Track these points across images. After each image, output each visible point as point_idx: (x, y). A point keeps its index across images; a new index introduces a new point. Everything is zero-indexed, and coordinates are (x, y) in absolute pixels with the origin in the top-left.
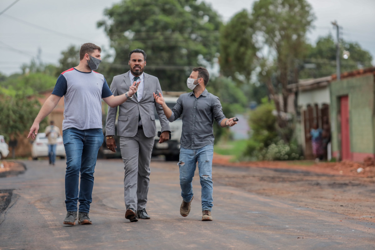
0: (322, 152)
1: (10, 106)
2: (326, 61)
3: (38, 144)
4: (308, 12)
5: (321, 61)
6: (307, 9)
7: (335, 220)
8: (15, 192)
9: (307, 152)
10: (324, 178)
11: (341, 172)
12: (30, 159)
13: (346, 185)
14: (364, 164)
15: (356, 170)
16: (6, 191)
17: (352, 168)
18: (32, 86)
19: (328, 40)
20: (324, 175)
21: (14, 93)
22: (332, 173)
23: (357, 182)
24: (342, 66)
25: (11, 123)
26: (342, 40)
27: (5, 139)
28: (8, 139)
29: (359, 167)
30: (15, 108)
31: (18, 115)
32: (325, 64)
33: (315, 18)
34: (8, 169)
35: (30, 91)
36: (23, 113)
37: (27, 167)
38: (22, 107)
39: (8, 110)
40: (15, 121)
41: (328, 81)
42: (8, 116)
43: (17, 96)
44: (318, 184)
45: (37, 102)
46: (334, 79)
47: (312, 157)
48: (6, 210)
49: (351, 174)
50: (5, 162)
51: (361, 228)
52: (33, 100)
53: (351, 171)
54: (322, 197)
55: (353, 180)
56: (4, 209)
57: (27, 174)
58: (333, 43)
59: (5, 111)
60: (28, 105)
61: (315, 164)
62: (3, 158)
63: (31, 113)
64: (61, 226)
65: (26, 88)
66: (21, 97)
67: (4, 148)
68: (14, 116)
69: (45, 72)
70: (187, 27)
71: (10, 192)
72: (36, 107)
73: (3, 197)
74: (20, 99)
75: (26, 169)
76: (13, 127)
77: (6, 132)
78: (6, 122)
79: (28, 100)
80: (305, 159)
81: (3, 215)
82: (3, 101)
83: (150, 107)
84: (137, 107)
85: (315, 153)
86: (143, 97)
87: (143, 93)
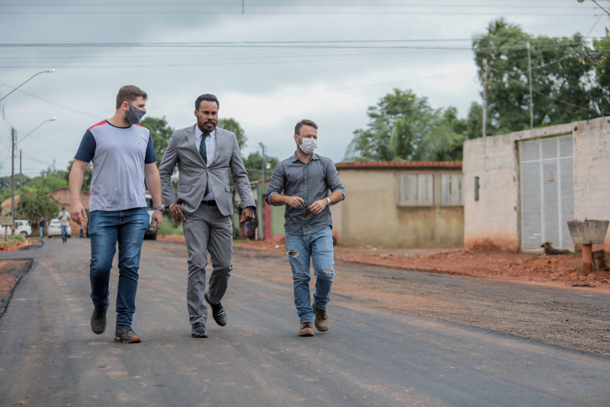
0: (251, 234)
1: (33, 200)
2: (255, 170)
3: (52, 227)
4: (242, 135)
5: (251, 170)
6: (241, 133)
7: (259, 281)
8: (35, 260)
9: (241, 234)
10: (252, 252)
11: (264, 248)
12: (47, 237)
13: (267, 257)
14: (280, 243)
15: (274, 246)
16: (29, 259)
17: (272, 245)
18: (48, 186)
19: (256, 155)
20: (252, 250)
21: (36, 190)
22: (258, 248)
23: (275, 255)
24: (266, 174)
25: (34, 212)
26: (265, 155)
27: (29, 222)
28: (31, 223)
29: (276, 244)
30: (37, 201)
31: (38, 206)
32: (254, 172)
33: (247, 139)
34: (31, 244)
35: (47, 189)
36: (41, 204)
37: (44, 242)
38: (41, 201)
39: (32, 202)
40: (36, 211)
41: (256, 184)
42: (32, 207)
43: (37, 192)
44: (248, 256)
45: (51, 197)
46: (260, 183)
47: (244, 237)
48: (29, 273)
49: (271, 249)
50: (29, 238)
51: (276, 287)
52: (49, 195)
53: (271, 247)
54: (250, 266)
55: (273, 253)
56: (28, 272)
57: (44, 248)
58: (260, 158)
59: (30, 203)
60: (45, 199)
61: (247, 242)
62: (27, 236)
63: (47, 204)
64: (66, 285)
65: (44, 187)
66: (41, 193)
67: (28, 229)
68: (35, 207)
69: (57, 176)
70: (158, 145)
71: (32, 260)
72: (51, 200)
73: (27, 263)
74: (40, 195)
75: (43, 244)
76: (35, 214)
77: (30, 218)
78: (30, 210)
79: (46, 196)
80: (239, 239)
81: (26, 276)
82: (28, 196)
83: (224, 173)
84: (205, 173)
85: (246, 234)
86: (214, 161)
87: (215, 155)
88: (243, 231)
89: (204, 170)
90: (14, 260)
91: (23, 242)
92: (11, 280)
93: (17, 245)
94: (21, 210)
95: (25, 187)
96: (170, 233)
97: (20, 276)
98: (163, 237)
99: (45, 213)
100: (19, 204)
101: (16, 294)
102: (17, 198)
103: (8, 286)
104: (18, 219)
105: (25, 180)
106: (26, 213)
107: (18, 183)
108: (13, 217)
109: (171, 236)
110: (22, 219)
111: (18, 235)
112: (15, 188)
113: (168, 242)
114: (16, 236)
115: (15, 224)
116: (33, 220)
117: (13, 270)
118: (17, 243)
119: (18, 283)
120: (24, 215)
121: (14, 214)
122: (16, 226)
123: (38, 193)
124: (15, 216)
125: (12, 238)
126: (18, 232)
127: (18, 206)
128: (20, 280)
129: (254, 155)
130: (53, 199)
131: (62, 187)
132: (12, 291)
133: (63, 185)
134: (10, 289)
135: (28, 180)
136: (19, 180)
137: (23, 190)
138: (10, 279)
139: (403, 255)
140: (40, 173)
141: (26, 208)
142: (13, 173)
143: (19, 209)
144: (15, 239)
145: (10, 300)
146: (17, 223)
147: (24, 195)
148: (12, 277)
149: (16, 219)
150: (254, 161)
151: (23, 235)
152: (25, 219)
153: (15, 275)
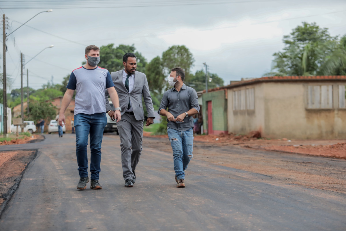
0: (198, 130)
1: (37, 106)
2: (200, 83)
3: (51, 125)
4: (191, 58)
5: (198, 83)
6: (190, 56)
7: (204, 165)
8: (39, 150)
10: (199, 143)
11: (208, 140)
12: (47, 133)
13: (210, 147)
14: (219, 136)
15: (215, 139)
16: (34, 150)
17: (213, 138)
18: (48, 96)
19: (201, 72)
20: (199, 142)
21: (39, 99)
22: (203, 140)
23: (216, 145)
24: (208, 86)
26: (208, 72)
27: (34, 122)
28: (36, 123)
29: (217, 138)
30: (40, 107)
31: (41, 111)
32: (200, 84)
33: (195, 61)
34: (36, 138)
35: (47, 98)
36: (43, 109)
37: (46, 137)
38: (43, 106)
39: (36, 108)
40: (39, 114)
41: (201, 93)
42: (36, 111)
43: (40, 100)
45: (51, 104)
46: (204, 92)
48: (35, 160)
49: (213, 141)
50: (35, 134)
51: (217, 169)
52: (49, 103)
53: (213, 140)
54: (198, 153)
55: (214, 144)
57: (46, 141)
58: (204, 74)
60: (46, 105)
62: (33, 133)
63: (48, 109)
64: (62, 168)
65: (45, 97)
66: (43, 101)
67: (34, 128)
68: (39, 111)
69: (55, 88)
71: (36, 150)
72: (50, 106)
73: (33, 153)
74: (42, 102)
75: (45, 138)
76: (38, 117)
77: (35, 119)
78: (35, 114)
79: (47, 103)
81: (33, 162)
82: (33, 103)
83: (139, 96)
84: (128, 97)
86: (133, 90)
87: (134, 87)
89: (128, 95)
90: (24, 150)
91: (30, 137)
92: (22, 165)
93: (26, 139)
94: (28, 113)
95: (31, 97)
97: (28, 162)
99: (46, 116)
100: (27, 109)
101: (25, 175)
102: (25, 104)
103: (19, 170)
104: (26, 120)
105: (31, 91)
106: (32, 116)
107: (26, 94)
108: (23, 119)
110: (29, 120)
111: (26, 132)
112: (24, 98)
116: (37, 121)
117: (23, 158)
118: (25, 138)
119: (26, 167)
120: (30, 117)
121: (23, 117)
122: (25, 125)
123: (41, 101)
125: (22, 134)
126: (26, 129)
127: (26, 111)
128: (28, 165)
129: (200, 72)
130: (52, 105)
131: (59, 96)
132: (22, 173)
133: (59, 95)
134: (21, 172)
135: (33, 91)
136: (27, 92)
137: (29, 98)
138: (21, 164)
139: (310, 145)
140: (42, 86)
141: (32, 111)
142: (22, 86)
143: (26, 113)
144: (24, 135)
145: (21, 179)
146: (25, 123)
147: (31, 103)
148: (22, 163)
149: (24, 120)
150: (199, 76)
151: (30, 132)
152: (31, 120)
153: (25, 161)
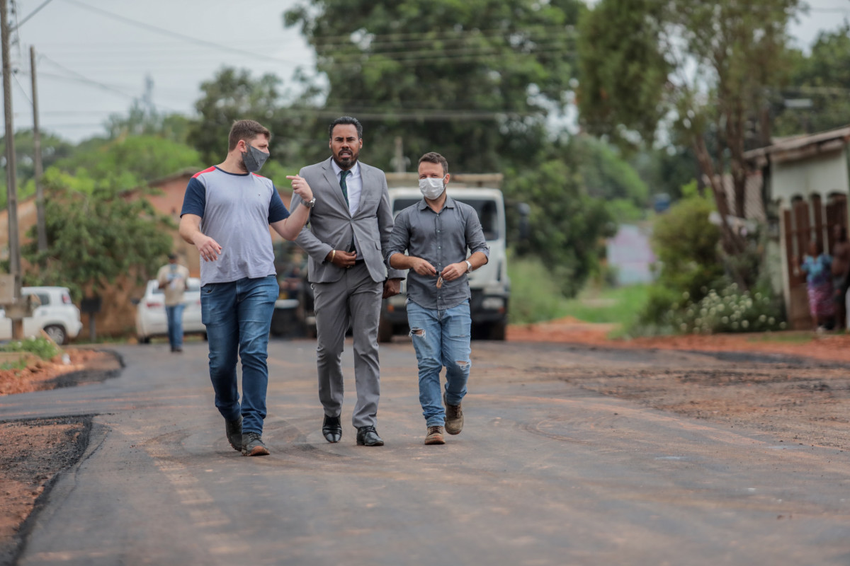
0: (831, 310)
1: (83, 218)
3: (150, 305)
5: (823, 91)
8: (97, 421)
9: (795, 312)
10: (838, 372)
12: (134, 341)
16: (76, 418)
18: (132, 168)
19: (841, 38)
20: (838, 365)
21: (90, 184)
25: (86, 257)
27: (72, 294)
28: (79, 295)
30: (95, 221)
31: (101, 239)
32: (834, 97)
34: (80, 367)
35: (128, 181)
36: (112, 232)
37: (126, 361)
38: (109, 219)
39: (78, 225)
40: (94, 253)
41: (843, 139)
42: (78, 240)
43: (96, 192)
44: (823, 387)
45: (145, 205)
47: (807, 323)
48: (78, 465)
50: (74, 348)
52: (135, 201)
54: (834, 419)
56: (75, 461)
57: (126, 378)
59: (71, 229)
60: (125, 213)
61: (816, 339)
62: (67, 341)
63: (132, 231)
64: (209, 500)
65: (119, 173)
66: (107, 195)
67: (70, 317)
68: (91, 242)
69: (163, 134)
70: (499, 19)
71: (87, 420)
72: (144, 218)
73: (69, 433)
74: (104, 200)
75: (123, 365)
76: (90, 266)
77: (74, 278)
78: (73, 254)
79: (125, 202)
80: (790, 328)
81: (71, 476)
82: (64, 205)
83: (372, 225)
84: (349, 226)
85: (814, 312)
86: (359, 208)
87: (360, 201)
88: (805, 300)
89: (348, 222)
90: (26, 421)
91: (52, 361)
92: (19, 491)
93: (33, 371)
94: (42, 252)
95: (52, 174)
96: (550, 316)
97: (50, 477)
98: (530, 329)
99: (126, 262)
100: (34, 232)
101: (38, 537)
102: (26, 210)
103: (8, 514)
104: (32, 284)
105: (50, 151)
106: (60, 264)
107: (28, 161)
108: (17, 278)
109: (556, 326)
110: (46, 283)
111: (33, 338)
112: (18, 181)
113: (545, 346)
114: (27, 341)
115: (24, 300)
116: (83, 285)
117: (23, 458)
118: (32, 365)
119: (42, 502)
120: (53, 270)
121: (18, 266)
122: (28, 307)
123: (100, 196)
124: (22, 274)
125: (14, 350)
126: (32, 326)
127: (30, 240)
128: (48, 489)
129: (832, 36)
130: (152, 213)
131: (181, 171)
132: (23, 530)
133: (183, 164)
134: (17, 523)
135: (63, 150)
136: (32, 152)
137: (44, 182)
138: (15, 488)
140: (105, 125)
141: (58, 244)
142: (8, 126)
143: (33, 249)
144: (24, 353)
146: (29, 298)
147: (52, 202)
148: (20, 480)
149: (25, 284)
150: (831, 60)
151: (54, 338)
152: (57, 283)
153: (33, 472)
